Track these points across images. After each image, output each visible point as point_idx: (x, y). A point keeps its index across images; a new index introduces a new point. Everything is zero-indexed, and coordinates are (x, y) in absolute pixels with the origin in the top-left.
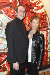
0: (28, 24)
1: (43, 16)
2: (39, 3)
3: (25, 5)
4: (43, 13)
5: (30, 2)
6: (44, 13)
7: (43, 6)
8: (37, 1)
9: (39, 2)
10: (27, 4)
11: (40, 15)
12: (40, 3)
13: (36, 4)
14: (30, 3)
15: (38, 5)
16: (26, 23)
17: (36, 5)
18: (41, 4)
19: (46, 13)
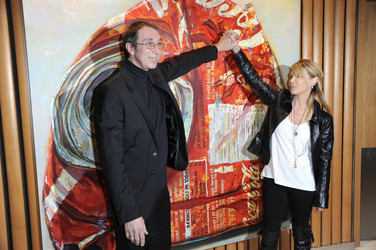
0: (213, 82)
1: (262, 56)
2: (247, 18)
3: (205, 24)
4: (260, 47)
5: (220, 14)
6: (265, 47)
7: (258, 28)
8: (241, 14)
9: (245, 14)
10: (209, 21)
11: (251, 53)
12: (250, 18)
13: (239, 20)
14: (221, 18)
15: (243, 25)
16: (208, 79)
17: (239, 24)
18: (254, 22)
19: (268, 46)
